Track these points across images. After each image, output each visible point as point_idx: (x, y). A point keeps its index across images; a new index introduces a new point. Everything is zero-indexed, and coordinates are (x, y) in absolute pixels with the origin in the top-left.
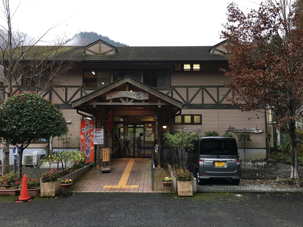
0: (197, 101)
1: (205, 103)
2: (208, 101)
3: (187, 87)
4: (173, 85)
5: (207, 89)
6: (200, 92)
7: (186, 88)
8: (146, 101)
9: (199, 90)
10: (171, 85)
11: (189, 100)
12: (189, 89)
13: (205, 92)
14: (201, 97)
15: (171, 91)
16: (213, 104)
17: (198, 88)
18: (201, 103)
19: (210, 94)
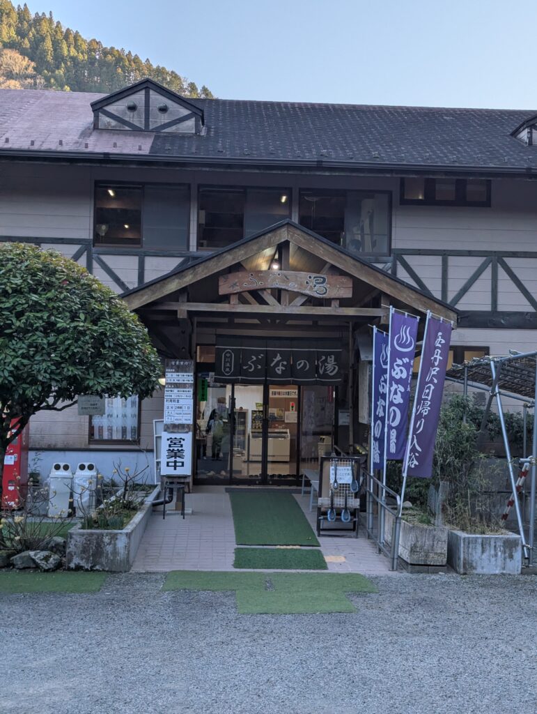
0: (477, 301)
1: (500, 308)
2: (511, 301)
3: (445, 254)
4: (397, 244)
5: (510, 262)
6: (487, 273)
7: (440, 258)
9: (483, 264)
10: (393, 247)
12: (452, 260)
13: (502, 273)
14: (489, 288)
15: (389, 265)
16: (527, 313)
17: (479, 261)
18: (488, 308)
19: (520, 278)
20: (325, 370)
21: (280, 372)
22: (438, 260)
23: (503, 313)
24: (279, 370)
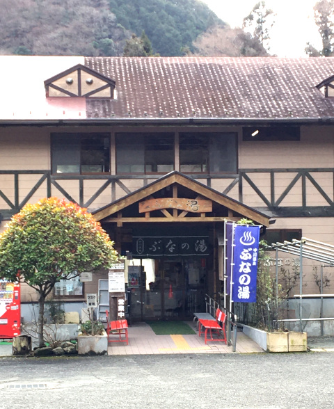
0: (293, 200)
1: (308, 205)
2: (315, 200)
3: (272, 172)
4: (241, 166)
5: (312, 174)
6: (299, 182)
8: (208, 214)
9: (296, 177)
10: (239, 168)
11: (277, 198)
12: (277, 175)
13: (308, 182)
14: (301, 192)
15: (238, 179)
16: (325, 207)
17: (294, 175)
18: (300, 205)
19: (320, 185)
20: (199, 249)
21: (172, 251)
22: (268, 175)
23: (309, 207)
24: (171, 250)
